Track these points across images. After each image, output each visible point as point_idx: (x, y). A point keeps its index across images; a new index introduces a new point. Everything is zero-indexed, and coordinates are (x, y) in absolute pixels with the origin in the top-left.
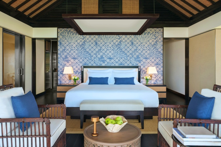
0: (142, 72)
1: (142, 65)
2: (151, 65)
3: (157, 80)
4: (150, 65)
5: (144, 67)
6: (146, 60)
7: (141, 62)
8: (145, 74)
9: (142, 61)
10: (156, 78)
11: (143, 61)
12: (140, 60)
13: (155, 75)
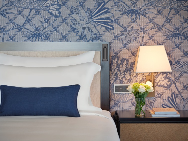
0: (118, 67)
1: (116, 37)
2: (151, 37)
3: (176, 96)
4: (146, 37)
5: (125, 46)
6: (134, 21)
7: (115, 25)
8: (127, 74)
9: (116, 21)
10: (173, 87)
11: (121, 21)
12: (109, 19)
13: (166, 78)
